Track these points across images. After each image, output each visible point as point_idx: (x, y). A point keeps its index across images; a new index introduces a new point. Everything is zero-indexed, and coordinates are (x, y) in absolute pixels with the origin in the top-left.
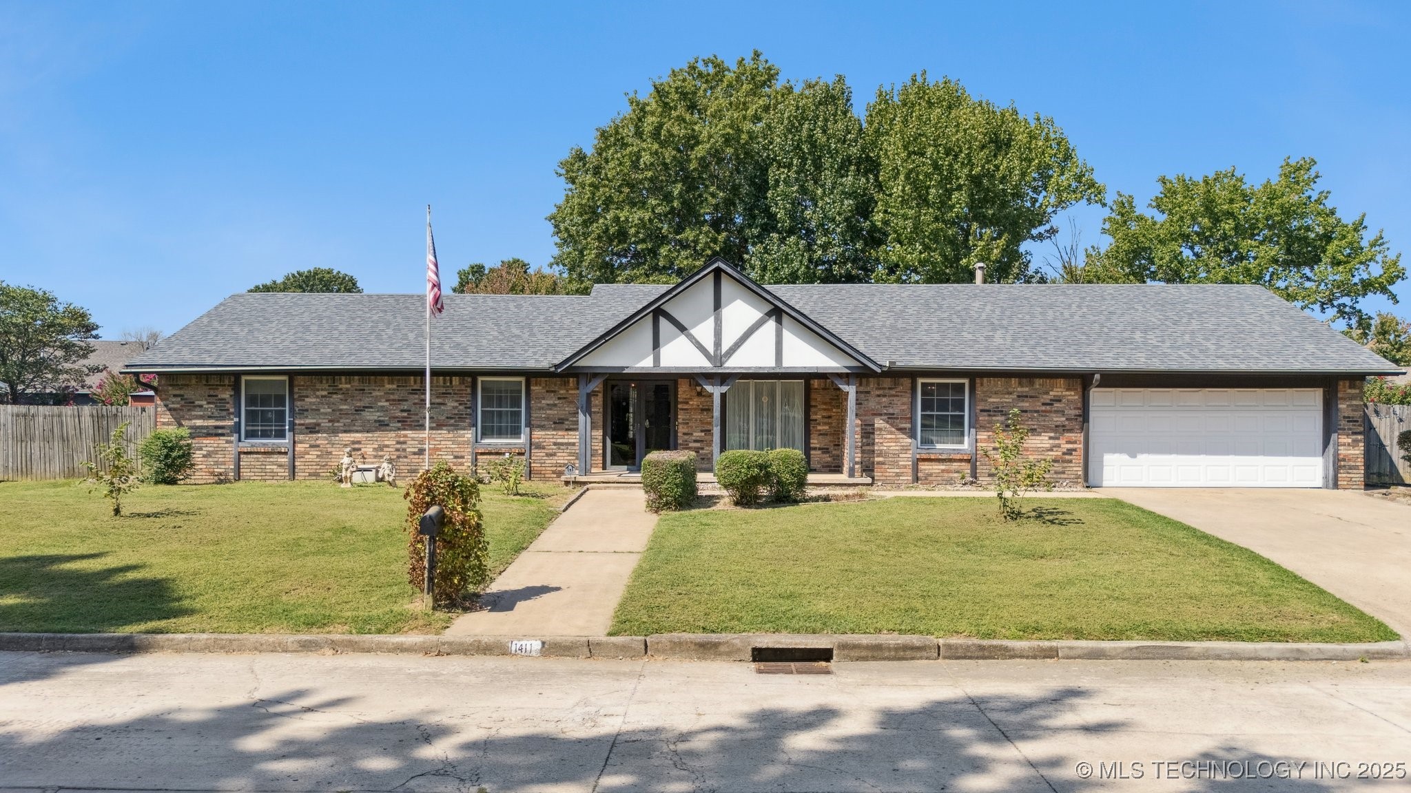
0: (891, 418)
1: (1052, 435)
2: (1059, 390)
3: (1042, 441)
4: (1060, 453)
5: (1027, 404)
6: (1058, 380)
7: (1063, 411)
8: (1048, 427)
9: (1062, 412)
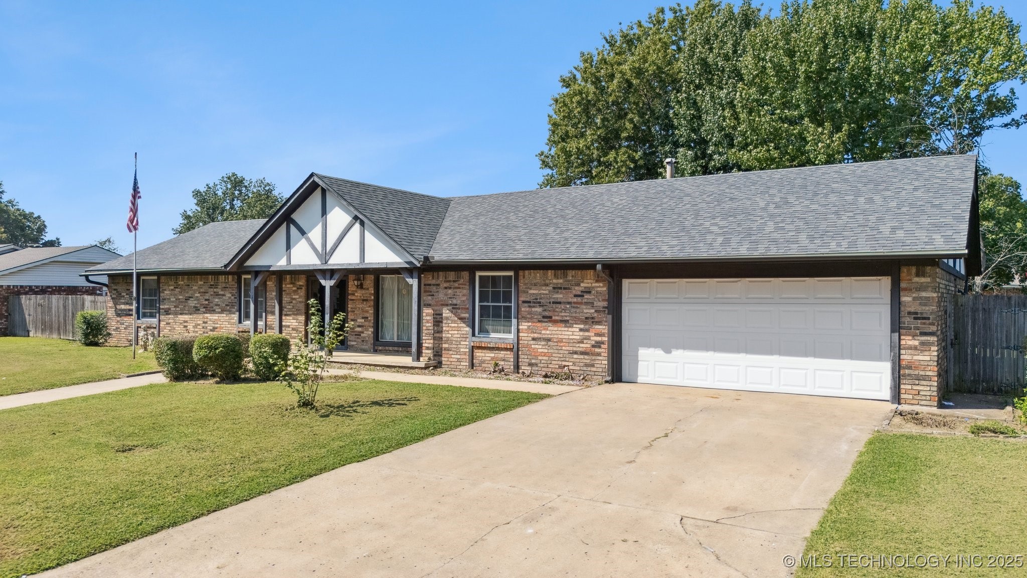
0: (454, 308)
1: (582, 326)
2: (589, 281)
3: (574, 332)
4: (589, 346)
5: (561, 296)
6: (589, 271)
7: (593, 303)
8: (579, 319)
9: (591, 304)
